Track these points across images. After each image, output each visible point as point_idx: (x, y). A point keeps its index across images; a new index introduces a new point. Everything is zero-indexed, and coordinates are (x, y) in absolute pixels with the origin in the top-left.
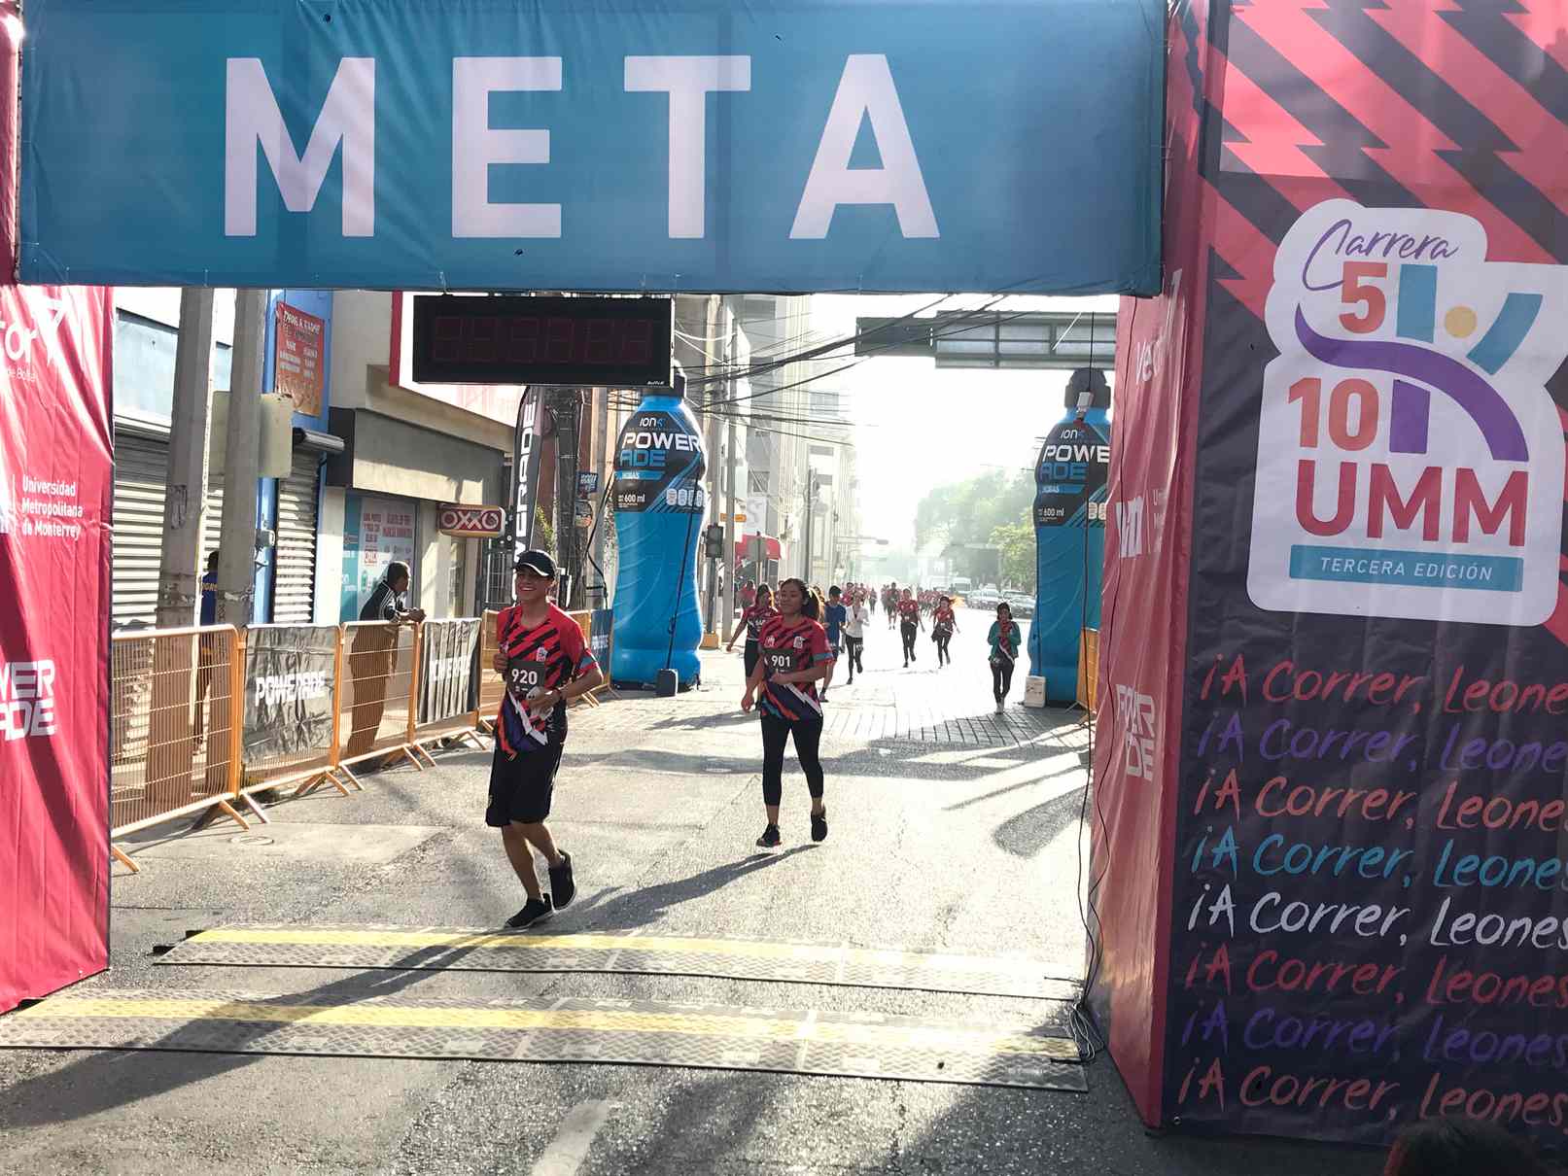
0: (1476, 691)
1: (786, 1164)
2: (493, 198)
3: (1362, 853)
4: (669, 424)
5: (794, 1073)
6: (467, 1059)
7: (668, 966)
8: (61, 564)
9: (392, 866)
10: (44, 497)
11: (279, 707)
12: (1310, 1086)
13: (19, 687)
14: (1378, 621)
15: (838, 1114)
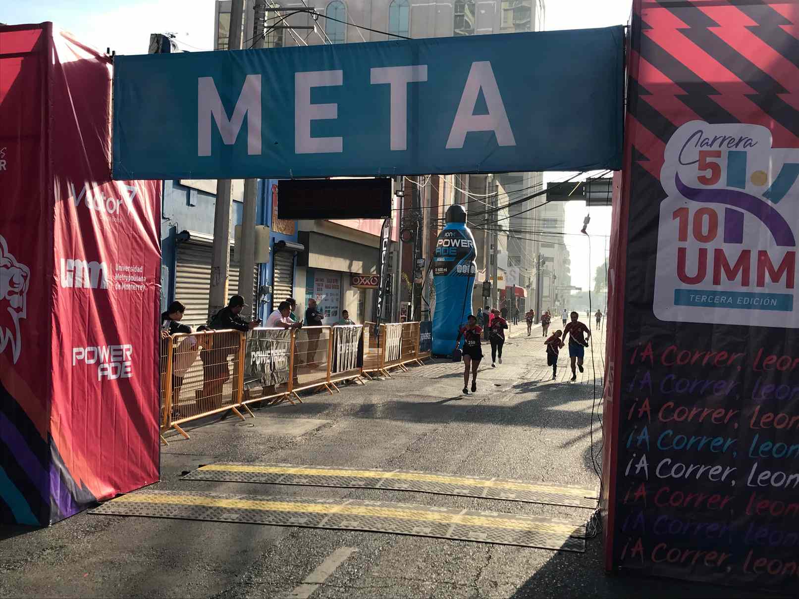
0: (770, 360)
1: (424, 581)
2: (314, 134)
3: (712, 440)
4: (459, 235)
5: (444, 538)
6: (297, 526)
7: (404, 486)
8: (136, 302)
9: (300, 438)
10: (126, 273)
11: (262, 365)
12: (687, 553)
13: (114, 356)
14: (719, 326)
15: (459, 558)
